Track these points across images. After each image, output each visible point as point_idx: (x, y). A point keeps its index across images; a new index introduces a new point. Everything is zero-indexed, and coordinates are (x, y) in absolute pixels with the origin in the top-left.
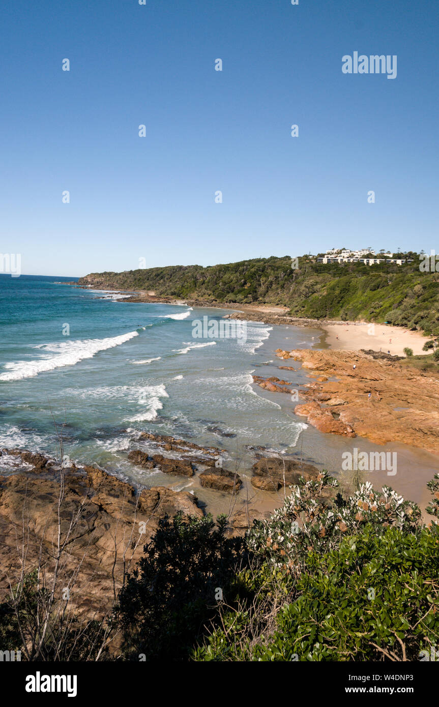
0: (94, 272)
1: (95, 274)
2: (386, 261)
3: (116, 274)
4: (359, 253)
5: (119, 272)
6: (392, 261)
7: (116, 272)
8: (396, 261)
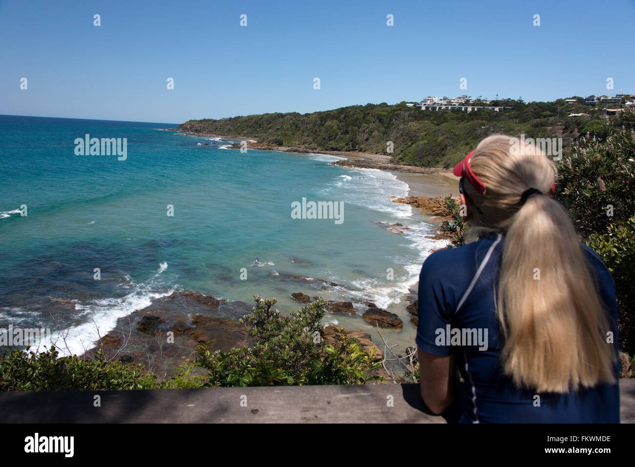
0: (193, 119)
1: (194, 121)
2: (484, 108)
3: (215, 121)
4: (456, 101)
5: (218, 119)
6: (490, 108)
7: (215, 119)
8: (494, 108)
